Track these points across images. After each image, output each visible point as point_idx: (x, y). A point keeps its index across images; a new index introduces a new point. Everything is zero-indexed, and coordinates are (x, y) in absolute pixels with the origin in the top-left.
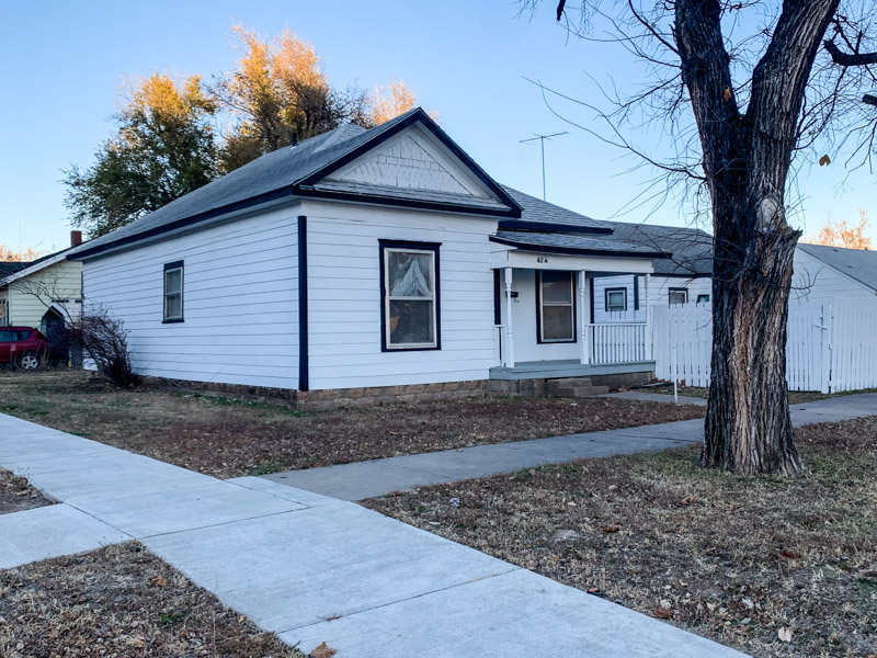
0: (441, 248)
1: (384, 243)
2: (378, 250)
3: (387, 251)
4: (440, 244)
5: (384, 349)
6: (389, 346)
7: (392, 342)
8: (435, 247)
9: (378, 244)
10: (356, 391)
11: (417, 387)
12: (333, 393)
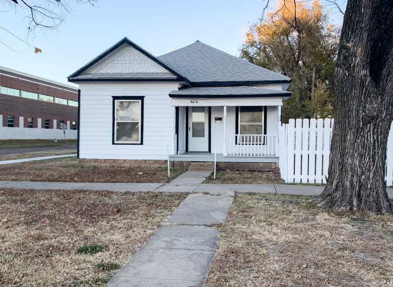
0: (144, 98)
1: (115, 98)
2: (112, 101)
3: (116, 101)
4: (144, 97)
5: (113, 143)
6: (116, 142)
7: (117, 140)
8: (142, 98)
9: (112, 98)
10: (101, 160)
11: (131, 161)
12: (90, 161)
